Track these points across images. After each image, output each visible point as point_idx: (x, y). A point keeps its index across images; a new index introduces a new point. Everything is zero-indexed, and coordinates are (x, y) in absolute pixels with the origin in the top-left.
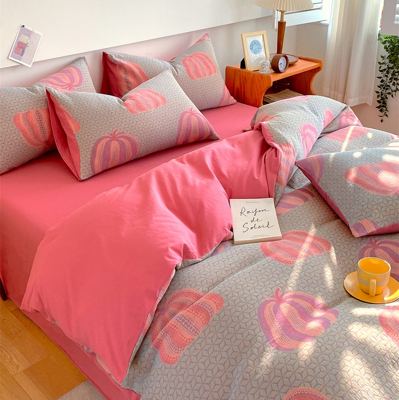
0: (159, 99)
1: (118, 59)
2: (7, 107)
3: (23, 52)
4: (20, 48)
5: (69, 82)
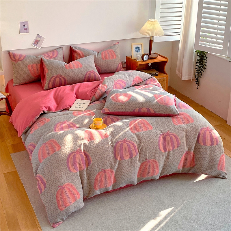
0: (80, 65)
1: (74, 49)
2: (26, 62)
3: (38, 43)
4: (37, 42)
5: (52, 56)
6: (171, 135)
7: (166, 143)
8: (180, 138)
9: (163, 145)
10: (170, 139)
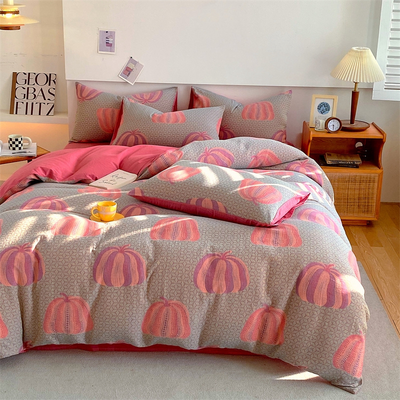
3: (129, 74)
5: (148, 99)
6: (230, 260)
7: (214, 274)
8: (249, 272)
9: (207, 276)
10: (225, 268)
